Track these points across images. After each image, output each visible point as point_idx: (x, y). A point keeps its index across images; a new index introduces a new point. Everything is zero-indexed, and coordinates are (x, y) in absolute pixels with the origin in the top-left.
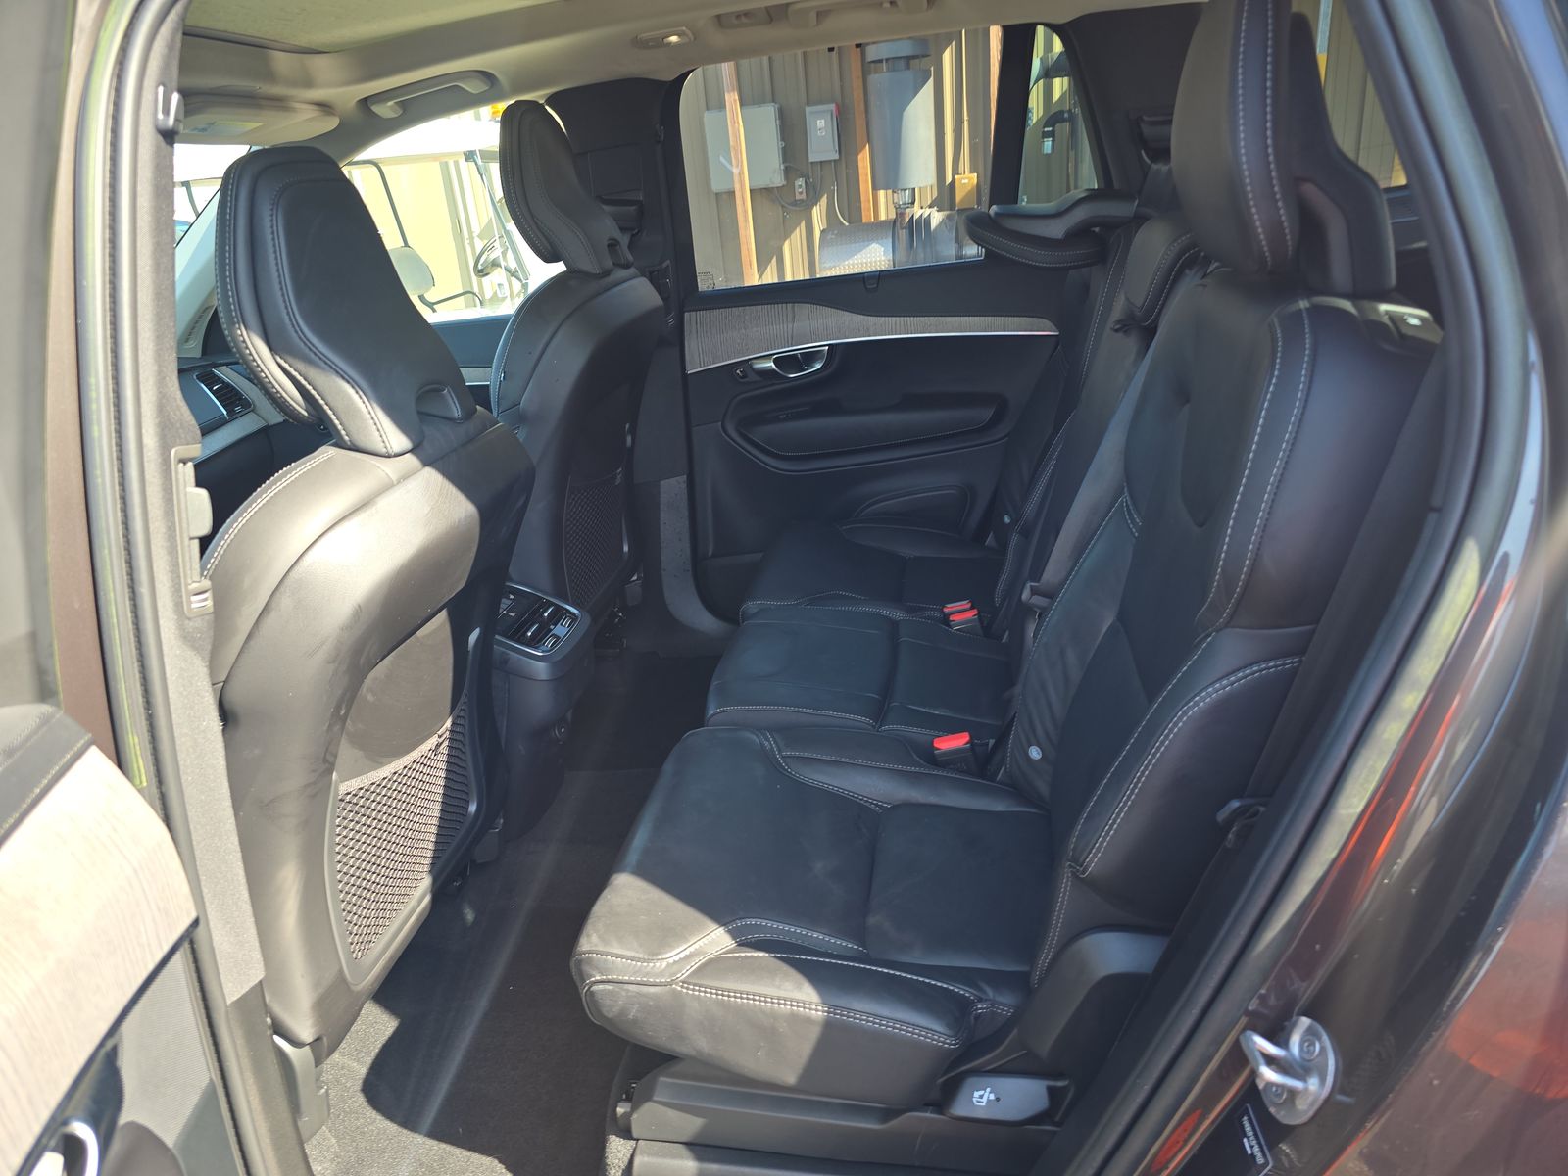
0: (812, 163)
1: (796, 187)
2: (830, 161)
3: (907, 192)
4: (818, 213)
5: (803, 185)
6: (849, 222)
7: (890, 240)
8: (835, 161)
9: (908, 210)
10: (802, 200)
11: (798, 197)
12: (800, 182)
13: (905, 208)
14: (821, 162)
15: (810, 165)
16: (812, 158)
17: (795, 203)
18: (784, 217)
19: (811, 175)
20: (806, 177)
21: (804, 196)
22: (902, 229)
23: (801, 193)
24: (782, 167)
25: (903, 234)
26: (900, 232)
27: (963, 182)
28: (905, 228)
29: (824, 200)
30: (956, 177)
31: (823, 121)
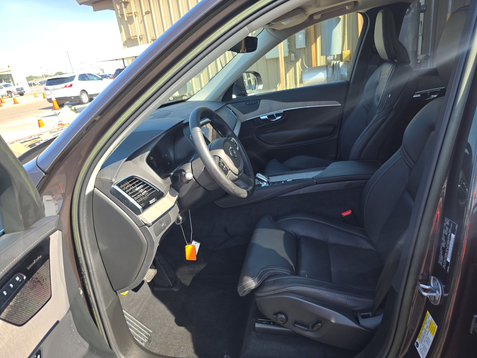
0: (297, 49)
1: (292, 56)
2: (302, 48)
3: (332, 56)
4: (298, 64)
5: (294, 56)
6: (308, 66)
7: (326, 72)
8: (304, 48)
9: (332, 62)
10: (293, 61)
11: (292, 59)
12: (293, 55)
13: (331, 61)
14: (300, 49)
15: (296, 50)
16: (297, 47)
17: (291, 61)
18: (287, 66)
19: (296, 52)
20: (295, 53)
21: (294, 59)
22: (330, 67)
23: (293, 58)
24: (288, 50)
25: (330, 69)
26: (329, 68)
27: (346, 53)
28: (331, 67)
29: (300, 60)
30: (343, 52)
31: (301, 36)
